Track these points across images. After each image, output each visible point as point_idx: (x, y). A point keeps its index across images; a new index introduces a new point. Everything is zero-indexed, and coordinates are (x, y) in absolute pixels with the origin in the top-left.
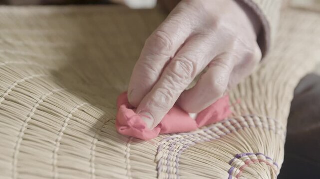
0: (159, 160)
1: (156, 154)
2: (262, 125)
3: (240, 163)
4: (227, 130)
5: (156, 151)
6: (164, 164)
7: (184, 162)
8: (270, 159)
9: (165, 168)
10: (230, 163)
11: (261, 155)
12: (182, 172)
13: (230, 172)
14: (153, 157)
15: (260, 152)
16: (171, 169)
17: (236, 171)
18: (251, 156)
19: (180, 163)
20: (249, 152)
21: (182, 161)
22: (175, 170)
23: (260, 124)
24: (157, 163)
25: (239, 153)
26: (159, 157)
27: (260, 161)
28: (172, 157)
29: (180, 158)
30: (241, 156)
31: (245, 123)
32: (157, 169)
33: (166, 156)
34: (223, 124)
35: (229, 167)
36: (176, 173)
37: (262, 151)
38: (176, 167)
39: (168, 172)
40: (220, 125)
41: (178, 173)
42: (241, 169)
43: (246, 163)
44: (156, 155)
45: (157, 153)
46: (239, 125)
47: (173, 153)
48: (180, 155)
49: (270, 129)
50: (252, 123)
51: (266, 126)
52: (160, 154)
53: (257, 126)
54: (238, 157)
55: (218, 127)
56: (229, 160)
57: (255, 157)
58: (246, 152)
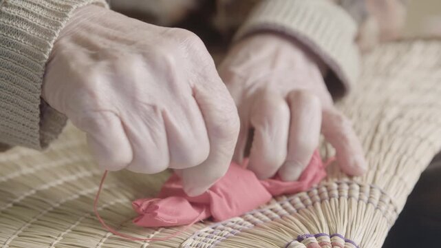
2: (360, 195)
4: (309, 202)
8: (353, 243)
11: (337, 238)
15: (338, 233)
20: (321, 232)
23: (356, 194)
25: (305, 233)
27: (334, 245)
30: (305, 237)
31: (336, 193)
34: (308, 193)
37: (342, 231)
40: (304, 195)
46: (326, 195)
49: (368, 202)
50: (345, 193)
51: (366, 198)
53: (349, 197)
54: (300, 239)
55: (300, 197)
56: (284, 243)
57: (328, 239)
58: (317, 232)
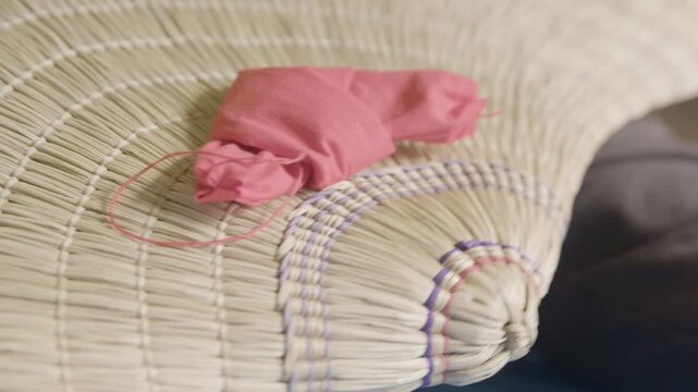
0: (285, 256)
1: (277, 241)
3: (464, 261)
5: (281, 236)
6: (294, 265)
7: (340, 260)
8: (529, 260)
9: (295, 272)
10: (443, 260)
11: (510, 251)
12: (333, 280)
13: (438, 280)
14: (272, 250)
15: (511, 244)
16: (309, 274)
17: (452, 278)
18: (491, 248)
19: (330, 261)
20: (488, 239)
21: (335, 256)
22: (317, 276)
24: (280, 261)
25: (466, 238)
26: (284, 249)
27: (508, 261)
28: (313, 248)
29: (333, 250)
30: (469, 245)
32: (279, 276)
33: (300, 245)
34: (445, 165)
35: (437, 269)
36: (318, 282)
37: (514, 241)
38: (319, 270)
39: (303, 281)
40: (439, 166)
41: (323, 281)
42: (464, 275)
43: (478, 263)
44: (279, 245)
45: (282, 240)
47: (319, 237)
48: (333, 243)
52: (290, 242)
54: (462, 247)
55: (434, 170)
56: (440, 254)
57: (498, 252)
58: (482, 239)
